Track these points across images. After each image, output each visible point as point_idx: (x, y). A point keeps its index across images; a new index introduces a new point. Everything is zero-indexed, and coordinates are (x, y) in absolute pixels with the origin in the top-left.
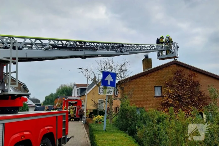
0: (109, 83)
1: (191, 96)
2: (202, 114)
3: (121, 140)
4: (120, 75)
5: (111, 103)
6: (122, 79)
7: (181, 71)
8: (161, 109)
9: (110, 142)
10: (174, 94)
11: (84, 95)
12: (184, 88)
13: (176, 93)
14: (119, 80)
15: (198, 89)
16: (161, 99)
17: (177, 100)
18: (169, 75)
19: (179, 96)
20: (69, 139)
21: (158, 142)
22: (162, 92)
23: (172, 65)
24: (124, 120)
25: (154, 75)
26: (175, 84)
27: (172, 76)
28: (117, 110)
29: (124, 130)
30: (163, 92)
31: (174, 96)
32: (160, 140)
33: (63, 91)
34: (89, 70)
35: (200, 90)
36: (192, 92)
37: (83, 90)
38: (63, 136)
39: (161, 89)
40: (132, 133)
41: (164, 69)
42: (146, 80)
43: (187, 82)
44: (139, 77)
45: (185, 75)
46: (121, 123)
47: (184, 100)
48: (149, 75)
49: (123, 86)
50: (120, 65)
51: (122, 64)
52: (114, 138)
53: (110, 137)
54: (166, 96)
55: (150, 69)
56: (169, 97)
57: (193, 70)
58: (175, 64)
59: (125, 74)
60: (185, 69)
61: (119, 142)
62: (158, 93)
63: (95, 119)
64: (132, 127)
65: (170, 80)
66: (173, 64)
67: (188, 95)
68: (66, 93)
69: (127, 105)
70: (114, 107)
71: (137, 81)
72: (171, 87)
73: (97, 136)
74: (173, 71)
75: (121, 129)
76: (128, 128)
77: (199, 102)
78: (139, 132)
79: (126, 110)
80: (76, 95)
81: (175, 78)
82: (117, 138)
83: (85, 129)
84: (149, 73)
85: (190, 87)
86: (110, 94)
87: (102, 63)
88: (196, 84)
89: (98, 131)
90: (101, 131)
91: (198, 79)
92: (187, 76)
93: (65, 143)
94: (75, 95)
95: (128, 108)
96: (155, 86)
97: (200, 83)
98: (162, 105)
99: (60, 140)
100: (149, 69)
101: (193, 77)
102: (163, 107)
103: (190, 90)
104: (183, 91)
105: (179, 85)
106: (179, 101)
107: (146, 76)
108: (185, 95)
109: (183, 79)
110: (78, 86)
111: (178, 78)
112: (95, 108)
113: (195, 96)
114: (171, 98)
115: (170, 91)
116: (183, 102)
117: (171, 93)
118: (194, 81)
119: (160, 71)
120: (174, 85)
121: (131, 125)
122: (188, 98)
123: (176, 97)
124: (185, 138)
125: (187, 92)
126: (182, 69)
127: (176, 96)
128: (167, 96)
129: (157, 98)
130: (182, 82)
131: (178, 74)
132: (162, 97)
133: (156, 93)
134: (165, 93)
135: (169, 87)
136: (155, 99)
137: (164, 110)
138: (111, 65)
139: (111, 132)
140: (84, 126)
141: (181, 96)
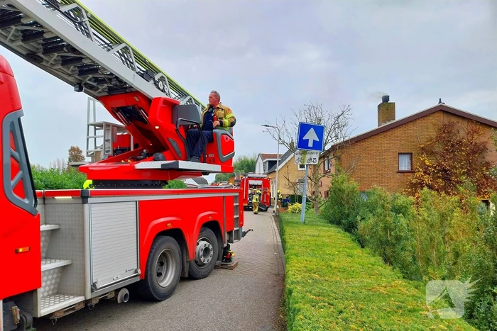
0: (310, 144)
1: (468, 170)
2: (487, 203)
3: (329, 236)
4: (334, 135)
5: (317, 183)
6: (338, 141)
7: (451, 125)
8: (409, 193)
9: (309, 238)
10: (435, 168)
11: (275, 171)
12: (455, 155)
13: (440, 165)
14: (332, 144)
15: (484, 157)
16: (410, 177)
17: (439, 177)
18: (428, 131)
19: (445, 171)
20: (244, 234)
21: (394, 242)
22: (412, 164)
23: (434, 113)
24: (336, 207)
25: (398, 132)
26: (439, 148)
27: (433, 134)
28: (328, 194)
29: (337, 224)
30: (414, 163)
31: (434, 171)
32: (398, 239)
33: (242, 166)
34: (280, 125)
35: (488, 159)
36: (470, 164)
37: (272, 164)
38: (235, 229)
39: (411, 159)
40: (350, 228)
41: (418, 122)
42: (383, 142)
43: (461, 145)
44: (370, 137)
45: (458, 132)
46: (331, 212)
47: (453, 178)
48: (389, 133)
49: (338, 153)
50: (335, 116)
51: (339, 114)
52: (316, 233)
53: (310, 231)
54: (419, 171)
55: (392, 122)
56: (424, 172)
57: (477, 122)
58: (441, 110)
59: (343, 132)
60: (460, 121)
61: (324, 239)
62: (405, 164)
63: (290, 208)
64: (350, 219)
65: (430, 141)
66: (437, 111)
67: (463, 169)
68: (246, 168)
69: (342, 183)
70: (323, 190)
71: (365, 144)
72: (431, 153)
73: (288, 230)
74: (434, 125)
75: (331, 222)
76: (343, 221)
77: (484, 182)
78: (361, 225)
79: (340, 190)
80: (262, 172)
81: (439, 138)
82: (322, 234)
83: (274, 222)
84: (389, 130)
85: (468, 155)
86: (312, 163)
87: (302, 113)
88: (480, 150)
89: (293, 223)
90: (297, 223)
91: (484, 139)
92: (462, 133)
93: (238, 238)
94: (260, 170)
95: (345, 186)
96: (399, 154)
97: (488, 146)
98: (411, 187)
99: (230, 233)
100: (390, 123)
101: (475, 136)
102: (412, 190)
103: (467, 160)
104: (453, 162)
105: (447, 150)
106: (444, 179)
107: (383, 135)
108: (457, 169)
109: (454, 140)
110: (264, 156)
111: (444, 138)
112: (291, 193)
113: (477, 170)
114: (429, 174)
115: (427, 163)
116: (450, 180)
117: (429, 166)
118: (476, 143)
119: (411, 126)
120: (437, 150)
121: (348, 215)
122: (462, 175)
123: (438, 173)
124: (445, 235)
125: (460, 162)
126: (454, 120)
127: (439, 171)
128: (421, 170)
129: (402, 174)
130: (452, 146)
131: (446, 130)
132: (412, 172)
133: (400, 164)
134: (417, 165)
135: (427, 154)
136: (398, 176)
137: (414, 196)
138: (319, 115)
139: (313, 225)
140: (273, 219)
141: (449, 170)
